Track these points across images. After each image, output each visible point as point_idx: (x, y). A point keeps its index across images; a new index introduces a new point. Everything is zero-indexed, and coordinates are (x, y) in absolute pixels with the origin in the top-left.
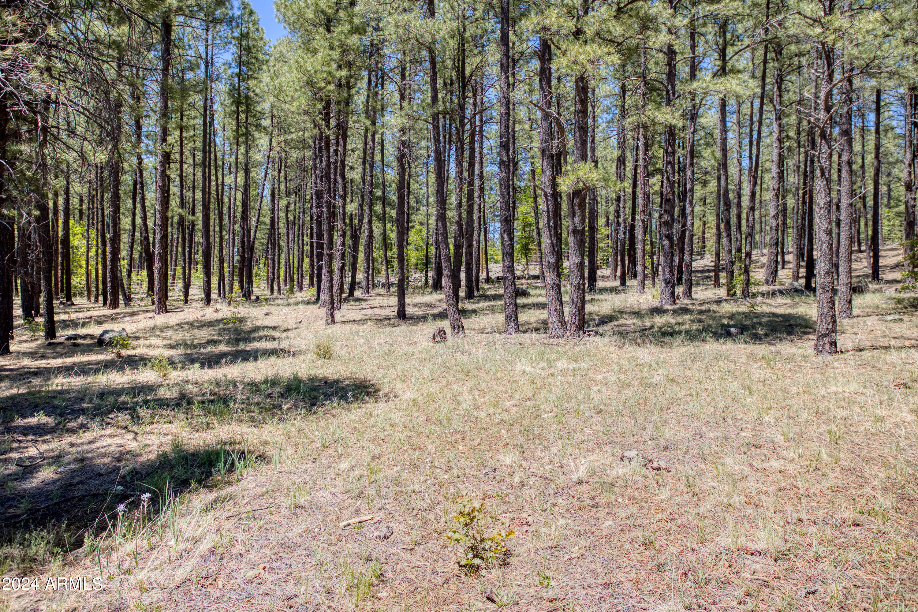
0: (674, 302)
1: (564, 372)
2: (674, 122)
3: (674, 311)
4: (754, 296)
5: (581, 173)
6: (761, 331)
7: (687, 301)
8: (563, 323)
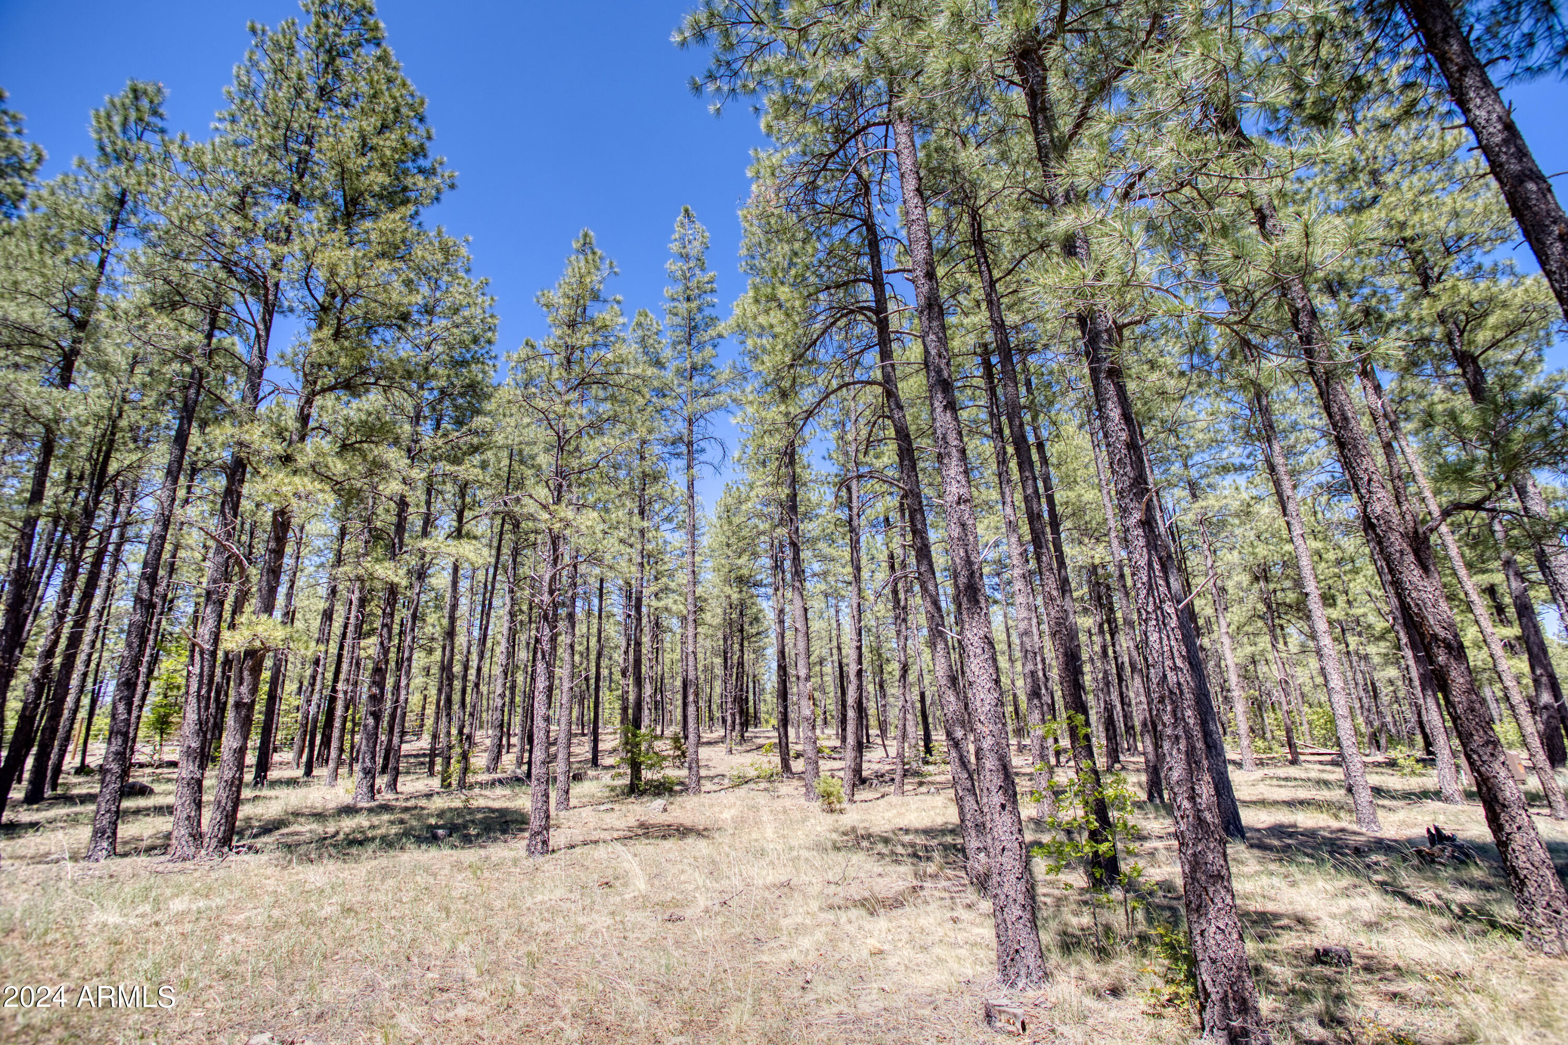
0: (373, 798)
1: (179, 918)
2: (396, 580)
3: (370, 810)
4: (471, 787)
5: (260, 629)
6: (473, 831)
7: (390, 796)
8: (197, 837)
